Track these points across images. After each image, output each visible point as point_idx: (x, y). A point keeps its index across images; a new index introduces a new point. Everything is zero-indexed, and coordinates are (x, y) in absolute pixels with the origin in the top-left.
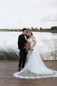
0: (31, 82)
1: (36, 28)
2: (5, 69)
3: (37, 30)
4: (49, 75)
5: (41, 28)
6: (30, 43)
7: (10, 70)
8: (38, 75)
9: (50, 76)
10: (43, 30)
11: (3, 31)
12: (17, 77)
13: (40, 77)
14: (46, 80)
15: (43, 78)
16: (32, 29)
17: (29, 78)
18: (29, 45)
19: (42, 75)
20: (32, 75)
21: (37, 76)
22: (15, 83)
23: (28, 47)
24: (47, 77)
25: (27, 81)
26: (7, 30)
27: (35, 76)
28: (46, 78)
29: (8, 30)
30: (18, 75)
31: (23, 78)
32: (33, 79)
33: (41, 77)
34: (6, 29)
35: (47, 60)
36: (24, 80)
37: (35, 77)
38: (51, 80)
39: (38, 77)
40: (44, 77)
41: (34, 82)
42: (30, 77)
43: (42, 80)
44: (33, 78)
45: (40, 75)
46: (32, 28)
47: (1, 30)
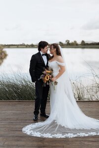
0: (54, 145)
1: (75, 42)
2: (9, 117)
3: (77, 45)
4: (92, 130)
5: (83, 42)
6: (52, 70)
7: (17, 120)
8: (69, 130)
9: (94, 134)
10: (87, 44)
11: (18, 47)
12: (29, 134)
13: (74, 134)
14: (85, 141)
15: (80, 137)
16: (66, 43)
17: (51, 137)
18: (50, 74)
19: (77, 130)
20: (59, 131)
21: (67, 133)
22: (23, 146)
23: (47, 78)
24: (87, 135)
25: (46, 144)
26: (25, 45)
27: (63, 133)
28: (85, 137)
29: (25, 47)
30: (32, 131)
31: (39, 136)
32: (60, 138)
33: (75, 136)
34: (21, 44)
35: (91, 100)
36: (41, 141)
37: (63, 135)
38: (95, 141)
39: (71, 135)
40: (82, 134)
41: (60, 146)
42: (54, 134)
43: (77, 141)
44: (59, 136)
45: (74, 131)
46: (66, 41)
47: (14, 45)
